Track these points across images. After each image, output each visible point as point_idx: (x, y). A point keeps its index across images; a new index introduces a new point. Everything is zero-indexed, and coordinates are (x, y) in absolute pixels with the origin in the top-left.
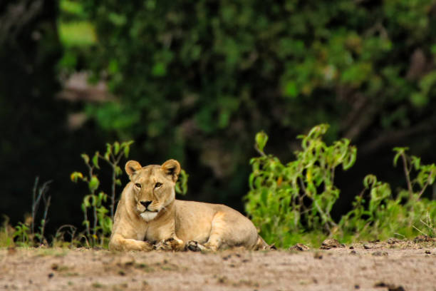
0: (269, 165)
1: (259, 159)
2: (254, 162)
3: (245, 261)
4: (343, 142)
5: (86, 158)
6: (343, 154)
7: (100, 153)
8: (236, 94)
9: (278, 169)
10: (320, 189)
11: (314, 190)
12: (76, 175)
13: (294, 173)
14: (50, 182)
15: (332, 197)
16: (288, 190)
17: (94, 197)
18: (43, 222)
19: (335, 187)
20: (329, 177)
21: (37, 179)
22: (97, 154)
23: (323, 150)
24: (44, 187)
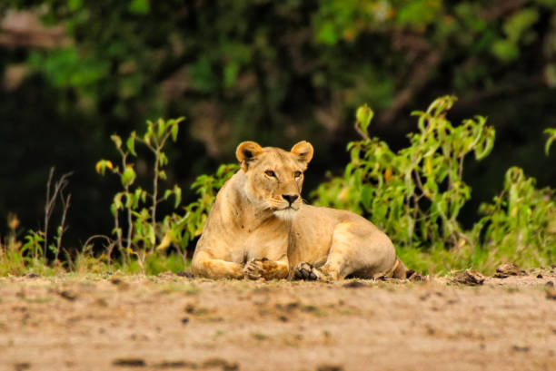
0: (374, 152)
1: (359, 144)
2: (353, 147)
3: (451, 302)
4: (477, 121)
5: (118, 141)
6: (477, 138)
7: (137, 134)
8: (248, 39)
9: (387, 158)
10: (444, 186)
11: (435, 188)
12: (103, 164)
13: (407, 165)
14: (70, 174)
15: (458, 198)
16: (399, 188)
17: (128, 196)
18: (60, 229)
19: (464, 184)
20: (455, 170)
21: (52, 170)
22: (133, 135)
23: (448, 132)
24: (61, 182)
